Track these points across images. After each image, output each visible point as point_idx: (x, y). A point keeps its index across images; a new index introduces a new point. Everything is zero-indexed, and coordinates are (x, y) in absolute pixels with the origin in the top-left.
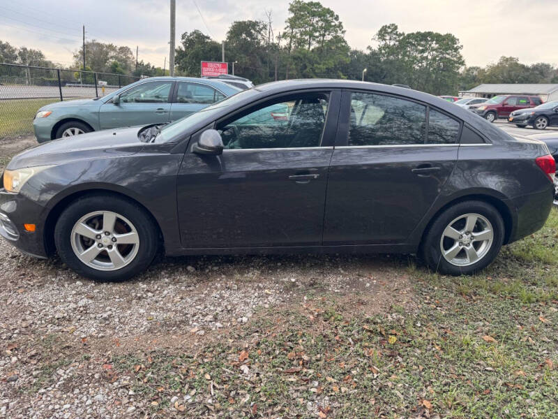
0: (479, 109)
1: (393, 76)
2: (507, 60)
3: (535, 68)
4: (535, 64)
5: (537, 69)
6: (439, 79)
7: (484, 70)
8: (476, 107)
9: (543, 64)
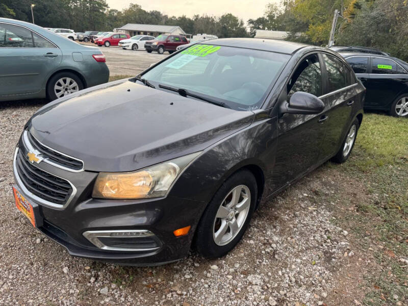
0: (153, 44)
1: (56, 12)
2: (134, 6)
3: (153, 13)
4: (152, 11)
5: (154, 14)
6: (93, 18)
7: (120, 12)
8: (151, 43)
9: (156, 12)
